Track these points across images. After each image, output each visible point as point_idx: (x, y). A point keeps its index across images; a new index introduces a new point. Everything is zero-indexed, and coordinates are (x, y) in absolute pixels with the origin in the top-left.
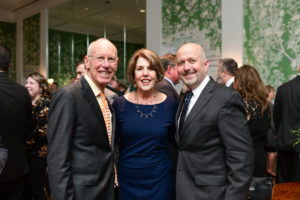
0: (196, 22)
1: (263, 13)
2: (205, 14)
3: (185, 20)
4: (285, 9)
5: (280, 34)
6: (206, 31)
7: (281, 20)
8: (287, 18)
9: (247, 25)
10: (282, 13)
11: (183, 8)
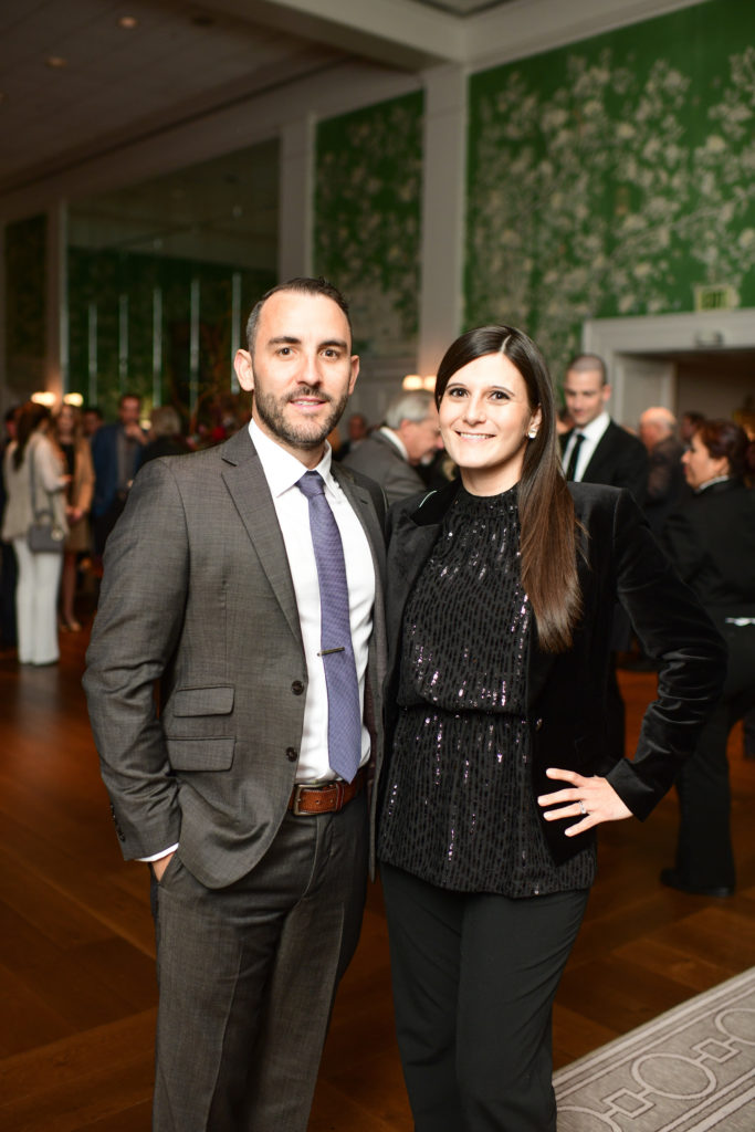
0: (377, 271)
1: (497, 264)
2: (394, 253)
3: (356, 264)
4: (535, 256)
5: (523, 311)
6: (394, 296)
7: (525, 281)
8: (536, 277)
9: (468, 290)
10: (528, 265)
11: (353, 236)
